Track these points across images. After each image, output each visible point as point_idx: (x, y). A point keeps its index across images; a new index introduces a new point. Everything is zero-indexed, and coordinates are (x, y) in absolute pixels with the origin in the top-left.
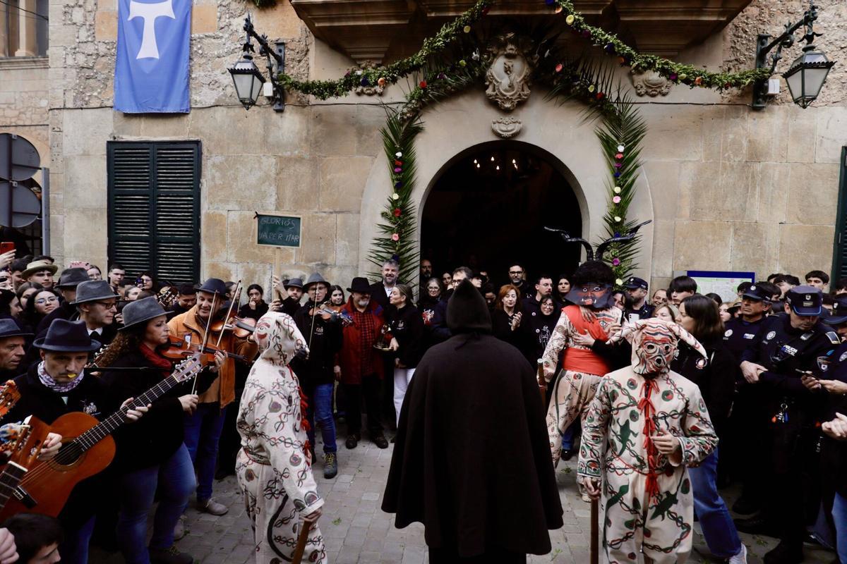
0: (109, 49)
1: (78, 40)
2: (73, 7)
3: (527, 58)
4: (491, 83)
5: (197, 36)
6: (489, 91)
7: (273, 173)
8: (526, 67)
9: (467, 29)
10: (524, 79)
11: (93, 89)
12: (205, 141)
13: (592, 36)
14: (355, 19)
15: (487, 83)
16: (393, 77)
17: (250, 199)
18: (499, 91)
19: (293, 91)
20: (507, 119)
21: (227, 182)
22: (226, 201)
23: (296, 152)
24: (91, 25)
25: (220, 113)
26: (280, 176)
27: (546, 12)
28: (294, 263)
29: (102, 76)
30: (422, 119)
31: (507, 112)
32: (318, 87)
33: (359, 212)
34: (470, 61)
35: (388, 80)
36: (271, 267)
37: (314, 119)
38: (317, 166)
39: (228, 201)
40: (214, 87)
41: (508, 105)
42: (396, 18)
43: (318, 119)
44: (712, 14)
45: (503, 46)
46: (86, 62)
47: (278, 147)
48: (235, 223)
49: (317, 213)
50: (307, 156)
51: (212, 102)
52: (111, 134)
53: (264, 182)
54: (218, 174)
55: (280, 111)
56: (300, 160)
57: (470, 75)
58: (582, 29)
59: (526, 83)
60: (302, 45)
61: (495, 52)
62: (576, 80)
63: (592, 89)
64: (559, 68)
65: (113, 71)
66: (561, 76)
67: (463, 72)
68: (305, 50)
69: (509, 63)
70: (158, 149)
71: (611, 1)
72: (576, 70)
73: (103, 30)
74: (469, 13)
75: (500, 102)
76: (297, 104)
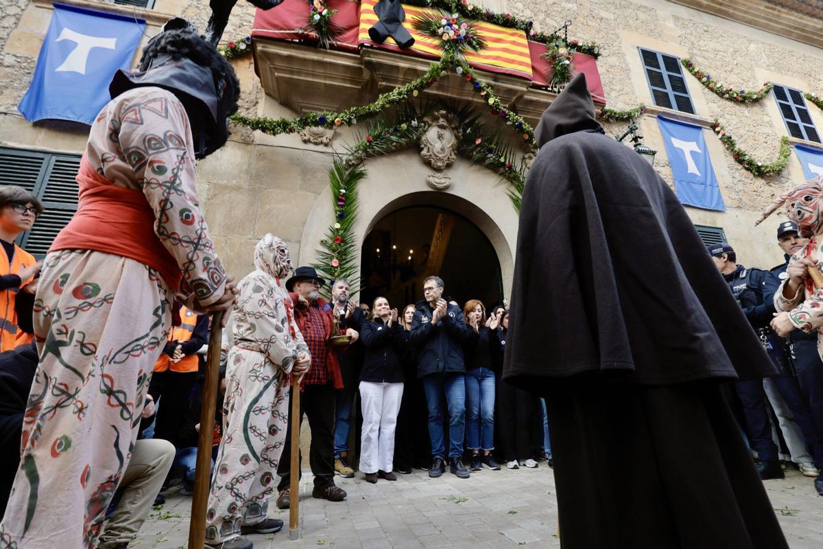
0: (19, 62)
3: (454, 130)
4: (426, 146)
6: (424, 152)
7: (203, 197)
8: (454, 138)
9: (415, 93)
10: (452, 146)
13: (507, 115)
14: (314, 76)
15: (423, 146)
16: (350, 119)
18: (433, 153)
19: (240, 126)
20: (439, 174)
23: (234, 182)
26: (212, 201)
27: (470, 99)
30: (366, 167)
31: (438, 170)
32: (270, 122)
33: (299, 242)
34: (410, 126)
35: (345, 121)
37: (256, 156)
38: (256, 195)
41: (440, 164)
42: (352, 82)
43: (261, 156)
45: (436, 119)
47: (213, 175)
49: (250, 239)
50: (245, 185)
56: (238, 189)
57: (409, 137)
58: (500, 109)
59: (453, 150)
60: (253, 97)
61: (430, 122)
62: (491, 152)
63: (502, 160)
64: (478, 141)
65: (18, 81)
66: (479, 149)
67: (404, 135)
68: (255, 101)
69: (442, 132)
70: (57, 161)
71: (515, 98)
72: (491, 144)
73: (18, 45)
74: (419, 80)
75: (433, 161)
76: (241, 141)
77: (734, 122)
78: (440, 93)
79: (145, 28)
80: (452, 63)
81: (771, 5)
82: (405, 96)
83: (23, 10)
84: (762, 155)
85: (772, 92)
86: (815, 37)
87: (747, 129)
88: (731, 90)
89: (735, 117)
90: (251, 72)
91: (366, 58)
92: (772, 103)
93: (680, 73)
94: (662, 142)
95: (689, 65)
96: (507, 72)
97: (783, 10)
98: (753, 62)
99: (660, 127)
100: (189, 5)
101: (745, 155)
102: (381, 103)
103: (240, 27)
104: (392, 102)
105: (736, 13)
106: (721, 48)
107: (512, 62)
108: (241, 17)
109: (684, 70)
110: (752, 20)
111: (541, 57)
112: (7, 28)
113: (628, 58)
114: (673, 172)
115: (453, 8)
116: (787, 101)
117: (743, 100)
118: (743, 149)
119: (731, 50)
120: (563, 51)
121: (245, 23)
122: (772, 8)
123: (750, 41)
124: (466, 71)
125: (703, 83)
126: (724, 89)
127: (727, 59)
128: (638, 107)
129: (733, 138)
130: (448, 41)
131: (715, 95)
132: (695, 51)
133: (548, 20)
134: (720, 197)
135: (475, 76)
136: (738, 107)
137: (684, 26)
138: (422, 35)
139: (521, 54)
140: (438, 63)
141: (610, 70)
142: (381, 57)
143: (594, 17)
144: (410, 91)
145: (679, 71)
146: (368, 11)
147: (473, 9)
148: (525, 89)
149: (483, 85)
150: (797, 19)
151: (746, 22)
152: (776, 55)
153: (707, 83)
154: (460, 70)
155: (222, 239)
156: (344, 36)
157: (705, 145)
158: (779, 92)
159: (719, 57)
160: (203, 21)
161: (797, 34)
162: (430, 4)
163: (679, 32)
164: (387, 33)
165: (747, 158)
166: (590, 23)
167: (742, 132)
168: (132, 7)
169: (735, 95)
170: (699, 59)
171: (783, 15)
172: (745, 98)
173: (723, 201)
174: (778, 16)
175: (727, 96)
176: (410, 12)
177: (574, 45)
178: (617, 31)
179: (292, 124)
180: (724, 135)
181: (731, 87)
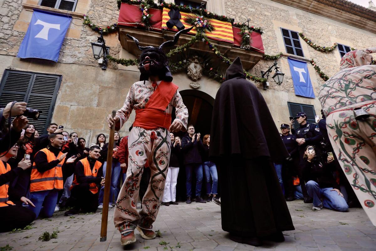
0: (19, 34)
1: (2, 28)
2: (4, 16)
3: (201, 64)
4: (189, 71)
5: (69, 38)
6: (189, 73)
7: (98, 91)
8: (201, 67)
9: (185, 49)
10: (200, 71)
11: (4, 47)
12: (65, 76)
13: (223, 58)
14: (143, 41)
15: (188, 71)
17: (84, 101)
18: (192, 73)
19: (112, 62)
20: (195, 83)
21: (73, 93)
22: (71, 101)
23: (110, 85)
24: (12, 24)
25: (74, 67)
26: (101, 93)
27: (208, 51)
28: (103, 130)
29: (12, 43)
31: (195, 81)
32: (125, 61)
34: (183, 62)
36: (91, 131)
37: (119, 74)
38: (119, 91)
39: (72, 101)
40: (73, 57)
41: (195, 78)
43: (121, 74)
44: (252, 61)
45: (194, 60)
46: (4, 37)
47: (101, 83)
48: (74, 111)
50: (115, 87)
51: (72, 62)
52: (9, 67)
53: (92, 95)
54: (68, 90)
55: (104, 70)
56: (112, 88)
57: (182, 67)
58: (220, 56)
59: (201, 72)
60: (117, 50)
61: (191, 61)
62: (216, 73)
63: (221, 77)
64: (211, 69)
65: (19, 43)
66: (212, 72)
67: (180, 66)
68: (118, 51)
69: (196, 65)
70: (37, 76)
71: (226, 51)
72: (216, 70)
73: (19, 27)
74: (186, 44)
75: (192, 77)
76: (113, 68)
77: (320, 60)
78: (195, 49)
79: (72, 20)
80: (200, 37)
81: (338, 10)
82: (181, 51)
83: (21, 12)
84: (331, 74)
85: (337, 47)
86: (357, 23)
87: (326, 63)
88: (319, 46)
89: (321, 58)
90: (117, 39)
91: (165, 35)
92: (337, 52)
93: (298, 39)
94: (289, 69)
95: (302, 35)
96: (223, 41)
97: (343, 12)
98: (330, 34)
99: (288, 62)
100: (90, 10)
101: (324, 74)
102: (171, 53)
103: (111, 19)
104: (175, 53)
105: (323, 13)
106: (316, 28)
107: (225, 36)
108: (112, 15)
109: (300, 38)
110: (330, 16)
111: (238, 34)
112: (14, 20)
113: (276, 32)
114: (293, 82)
115: (201, 13)
116: (344, 51)
117: (325, 51)
118: (323, 72)
119: (321, 29)
120: (247, 31)
121: (113, 18)
122: (338, 11)
123: (329, 25)
124: (206, 40)
125: (308, 43)
126: (317, 46)
127: (319, 33)
128: (279, 54)
129: (319, 67)
130: (199, 27)
131: (313, 49)
132: (305, 29)
133: (242, 16)
134: (313, 92)
135: (210, 42)
136: (322, 54)
137: (301, 19)
138: (188, 25)
139: (229, 33)
140: (195, 36)
141: (268, 38)
142: (171, 34)
143: (262, 15)
144: (183, 49)
145: (298, 38)
146: (166, 15)
147: (209, 14)
148: (230, 47)
149: (213, 46)
150: (349, 16)
151: (327, 17)
152: (340, 31)
153: (310, 43)
154: (204, 40)
155: (105, 109)
156: (156, 25)
157: (308, 70)
158: (340, 47)
159: (315, 32)
160: (96, 17)
161: (350, 22)
162: (192, 12)
163: (298, 21)
164: (174, 24)
165: (325, 75)
166: (260, 17)
167: (324, 64)
168: (67, 11)
169: (321, 49)
170: (306, 33)
171: (343, 14)
172: (325, 50)
173: (314, 94)
174: (341, 14)
175: (318, 49)
176: (183, 15)
177: (252, 29)
178: (272, 21)
179: (134, 62)
180: (316, 66)
181: (320, 45)
